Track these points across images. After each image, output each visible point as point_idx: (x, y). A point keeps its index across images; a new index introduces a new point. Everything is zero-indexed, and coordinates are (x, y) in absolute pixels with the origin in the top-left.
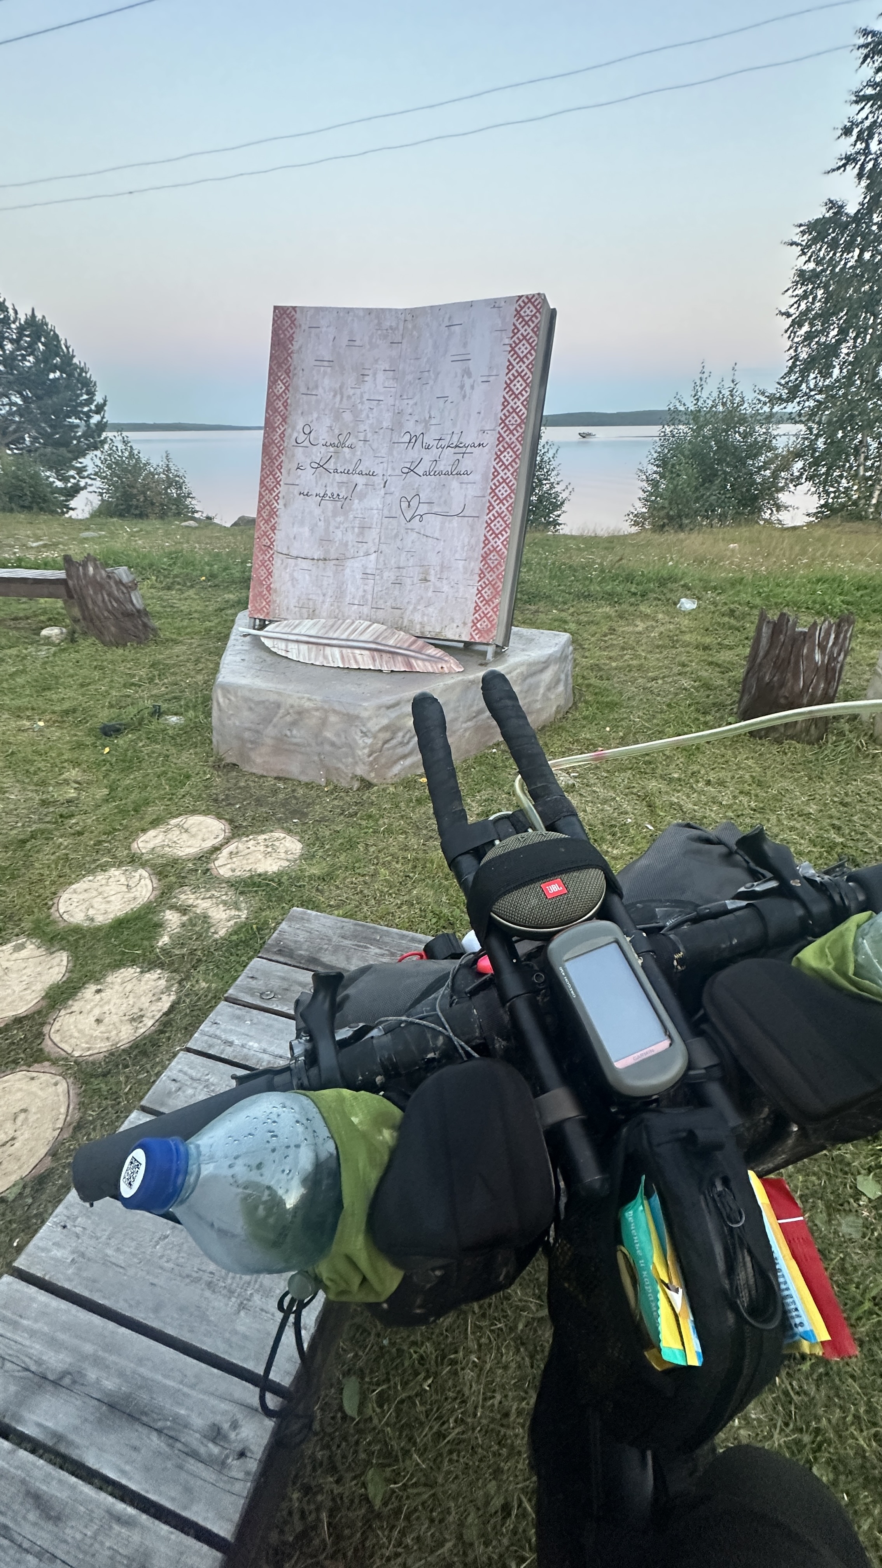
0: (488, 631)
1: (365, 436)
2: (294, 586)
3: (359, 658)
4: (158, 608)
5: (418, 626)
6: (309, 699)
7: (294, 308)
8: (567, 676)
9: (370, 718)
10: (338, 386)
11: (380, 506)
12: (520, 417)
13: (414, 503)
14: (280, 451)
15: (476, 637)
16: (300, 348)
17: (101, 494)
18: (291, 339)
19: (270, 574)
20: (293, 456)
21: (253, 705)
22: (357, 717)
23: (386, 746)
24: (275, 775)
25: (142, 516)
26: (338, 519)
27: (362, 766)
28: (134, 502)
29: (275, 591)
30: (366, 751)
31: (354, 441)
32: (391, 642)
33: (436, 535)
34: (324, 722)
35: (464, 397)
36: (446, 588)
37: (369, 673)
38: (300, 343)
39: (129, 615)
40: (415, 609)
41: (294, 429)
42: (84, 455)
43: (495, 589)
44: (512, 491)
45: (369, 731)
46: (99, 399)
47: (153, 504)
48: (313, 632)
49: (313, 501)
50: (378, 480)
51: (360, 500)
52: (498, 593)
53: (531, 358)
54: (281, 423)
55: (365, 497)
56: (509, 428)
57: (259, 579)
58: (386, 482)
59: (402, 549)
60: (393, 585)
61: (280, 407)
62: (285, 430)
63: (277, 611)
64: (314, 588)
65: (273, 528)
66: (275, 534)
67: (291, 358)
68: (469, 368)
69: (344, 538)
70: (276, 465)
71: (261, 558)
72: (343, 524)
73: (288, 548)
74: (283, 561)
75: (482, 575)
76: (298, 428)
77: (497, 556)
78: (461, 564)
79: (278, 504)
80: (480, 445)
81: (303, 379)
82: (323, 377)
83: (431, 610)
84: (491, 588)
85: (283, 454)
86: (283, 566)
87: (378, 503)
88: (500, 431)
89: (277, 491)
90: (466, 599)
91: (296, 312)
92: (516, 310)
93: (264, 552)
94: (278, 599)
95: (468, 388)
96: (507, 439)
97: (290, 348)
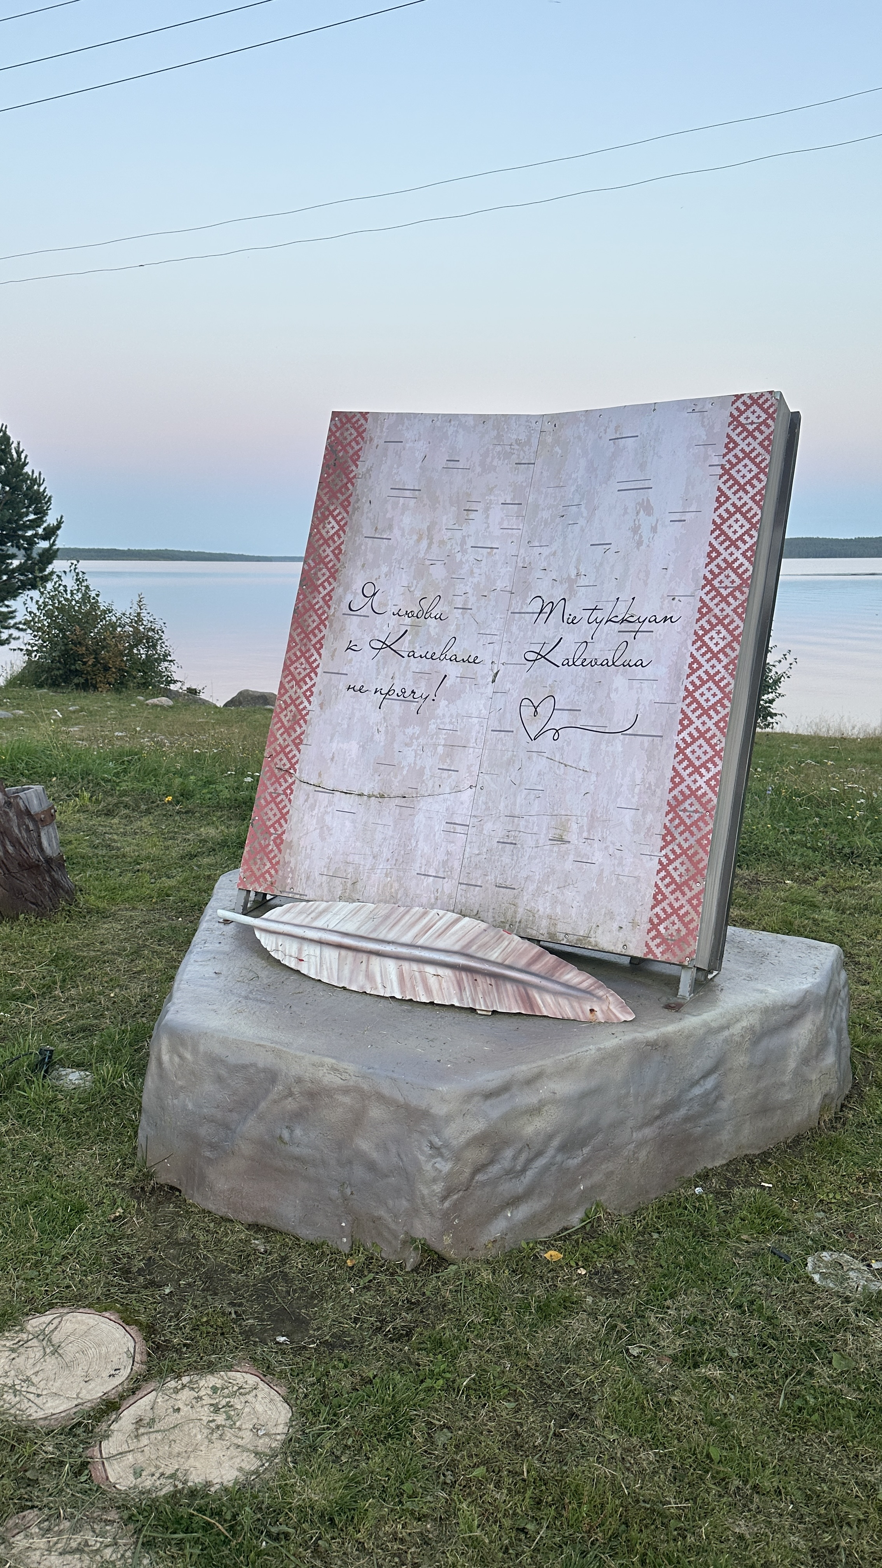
0: (681, 941)
1: (466, 602)
2: (323, 839)
3: (433, 982)
4: (85, 850)
5: (544, 923)
6: (334, 1069)
7: (364, 415)
8: (839, 1032)
9: (449, 1118)
10: (425, 526)
11: (484, 712)
12: (740, 576)
13: (545, 709)
14: (322, 622)
15: (658, 951)
17: (29, 653)
18: (356, 458)
19: (283, 816)
20: (342, 629)
21: (223, 1072)
22: (425, 1114)
23: (480, 1177)
24: (250, 1220)
25: (88, 686)
26: (409, 731)
27: (428, 1219)
28: (78, 666)
29: (290, 845)
30: (438, 1188)
31: (446, 609)
32: (495, 955)
33: (581, 765)
34: (357, 1119)
35: (639, 543)
36: (598, 857)
37: (449, 1015)
38: (368, 464)
39: (31, 867)
40: (539, 892)
41: (347, 588)
42: (14, 595)
43: (695, 865)
44: (726, 696)
45: (446, 1145)
46: (51, 519)
47: (106, 669)
48: (350, 928)
49: (369, 700)
50: (484, 671)
51: (451, 701)
52: (700, 872)
53: (759, 486)
54: (327, 580)
55: (460, 697)
56: (719, 594)
57: (264, 824)
58: (497, 673)
59: (520, 784)
60: (501, 846)
61: (328, 556)
62: (333, 589)
63: (289, 881)
64: (358, 844)
65: (298, 741)
66: (299, 751)
67: (353, 484)
68: (648, 501)
69: (418, 762)
70: (313, 642)
71: (271, 790)
72: (417, 738)
73: (320, 775)
74: (308, 795)
75: (668, 837)
76: (354, 587)
77: (697, 806)
78: (628, 815)
79: (310, 702)
80: (665, 619)
81: (370, 515)
82: (403, 514)
83: (569, 894)
84: (686, 861)
85: (325, 626)
86: (307, 805)
87: (481, 706)
88: (704, 597)
89: (310, 684)
90: (638, 879)
91: (366, 420)
92: (732, 415)
93: (277, 781)
94: (293, 860)
95: (645, 531)
96: (717, 611)
97: (352, 471)
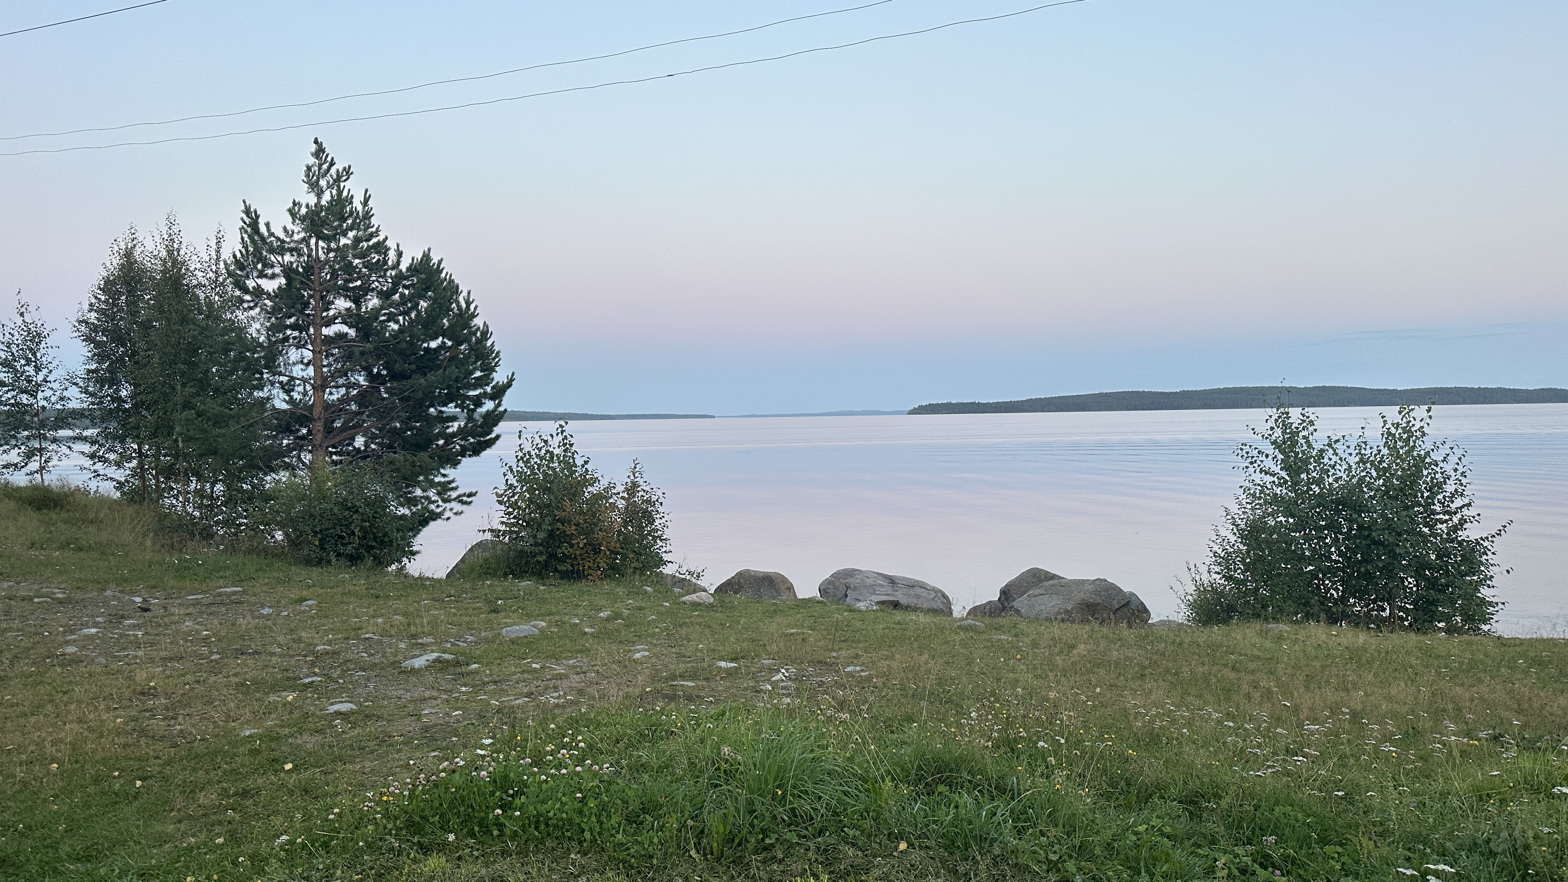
47: (598, 552)
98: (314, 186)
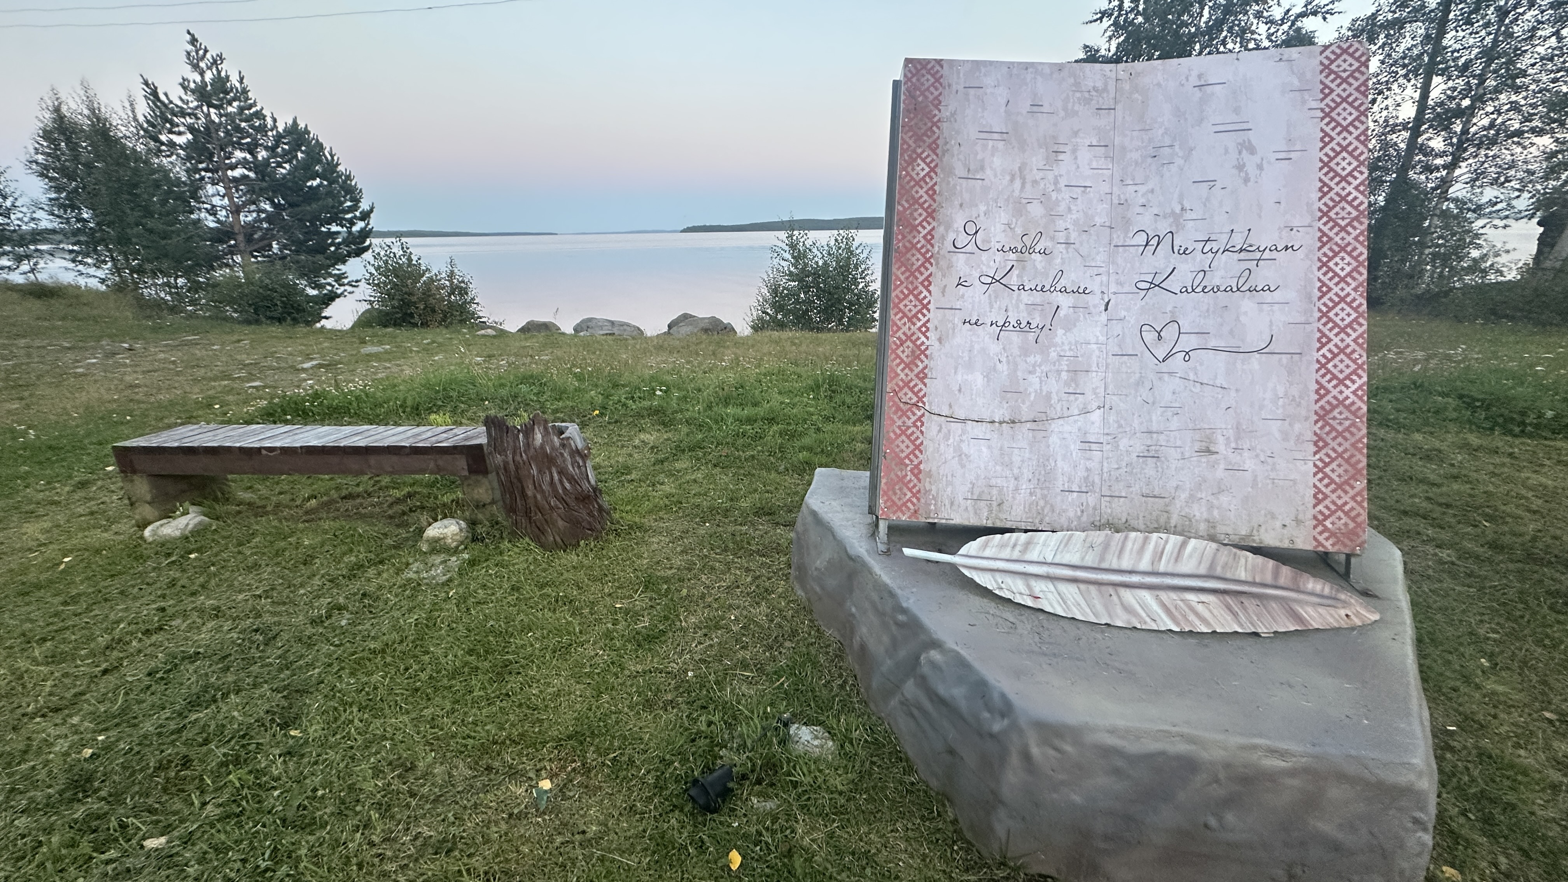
0: (1350, 534)
1: (1068, 238)
2: (963, 466)
3: (1201, 609)
5: (1203, 526)
7: (939, 62)
10: (1016, 167)
11: (1102, 339)
12: (1356, 208)
13: (1170, 333)
14: (927, 260)
15: (1328, 544)
16: (953, 114)
18: (937, 103)
19: (917, 447)
20: (950, 266)
25: (423, 324)
26: (1031, 359)
28: (413, 310)
29: (929, 474)
31: (1049, 244)
33: (1218, 382)
34: (1312, 801)
35: (1246, 180)
36: (1249, 464)
38: (951, 108)
39: (584, 499)
40: (1192, 499)
41: (948, 227)
43: (1353, 466)
44: (1360, 315)
46: (364, 206)
49: (985, 334)
50: (1096, 301)
51: (1068, 330)
53: (1362, 127)
54: (925, 220)
55: (1075, 326)
56: (1337, 224)
57: (897, 456)
58: (1108, 303)
59: (1154, 403)
60: (1141, 460)
61: (921, 197)
62: (933, 228)
63: (932, 507)
64: (998, 468)
65: (921, 375)
66: (925, 385)
67: (938, 128)
68: (1249, 141)
69: (1044, 388)
70: (920, 280)
71: (899, 423)
72: (1040, 366)
73: (950, 406)
74: (941, 426)
75: (1319, 444)
76: (955, 226)
77: (1346, 414)
78: (1275, 426)
79: (927, 338)
80: (1287, 248)
81: (961, 157)
82: (993, 155)
83: (1224, 499)
84: (1343, 463)
85: (931, 264)
86: (941, 435)
87: (1098, 334)
88: (1322, 227)
89: (924, 320)
90: (1294, 481)
91: (942, 67)
92: (1322, 63)
93: (904, 413)
94: (933, 487)
95: (1251, 169)
96: (1337, 239)
97: (935, 115)
98: (196, 67)
